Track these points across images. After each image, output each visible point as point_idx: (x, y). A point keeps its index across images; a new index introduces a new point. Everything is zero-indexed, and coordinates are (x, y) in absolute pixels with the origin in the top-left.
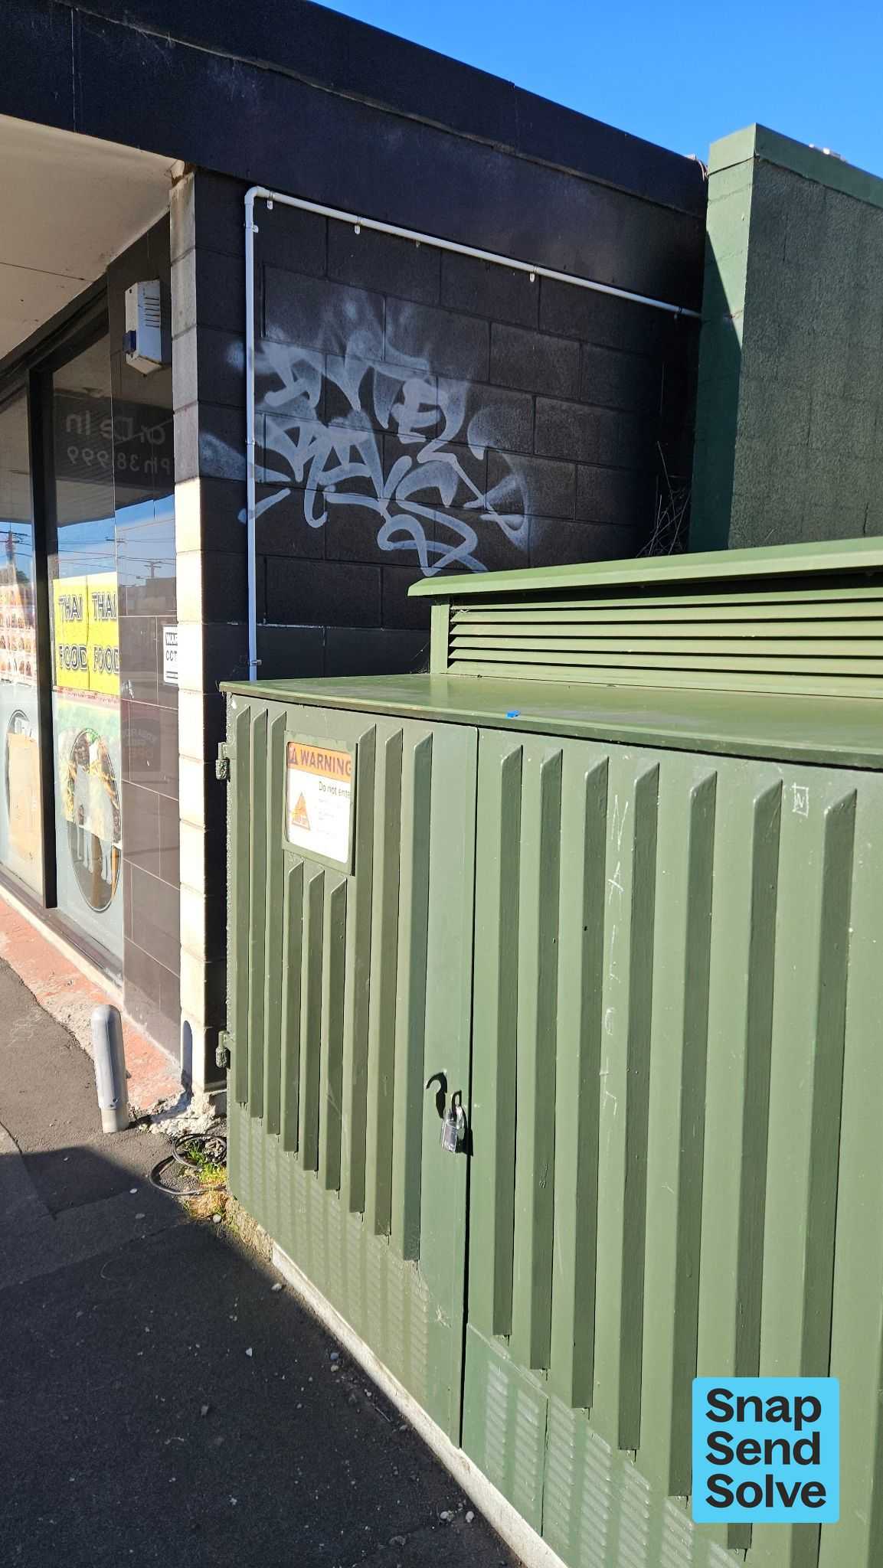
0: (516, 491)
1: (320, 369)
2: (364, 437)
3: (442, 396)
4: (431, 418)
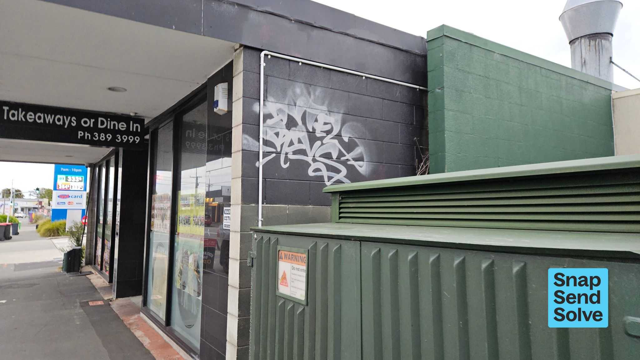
0: (361, 153)
1: (287, 111)
2: (303, 134)
3: (331, 119)
4: (328, 127)
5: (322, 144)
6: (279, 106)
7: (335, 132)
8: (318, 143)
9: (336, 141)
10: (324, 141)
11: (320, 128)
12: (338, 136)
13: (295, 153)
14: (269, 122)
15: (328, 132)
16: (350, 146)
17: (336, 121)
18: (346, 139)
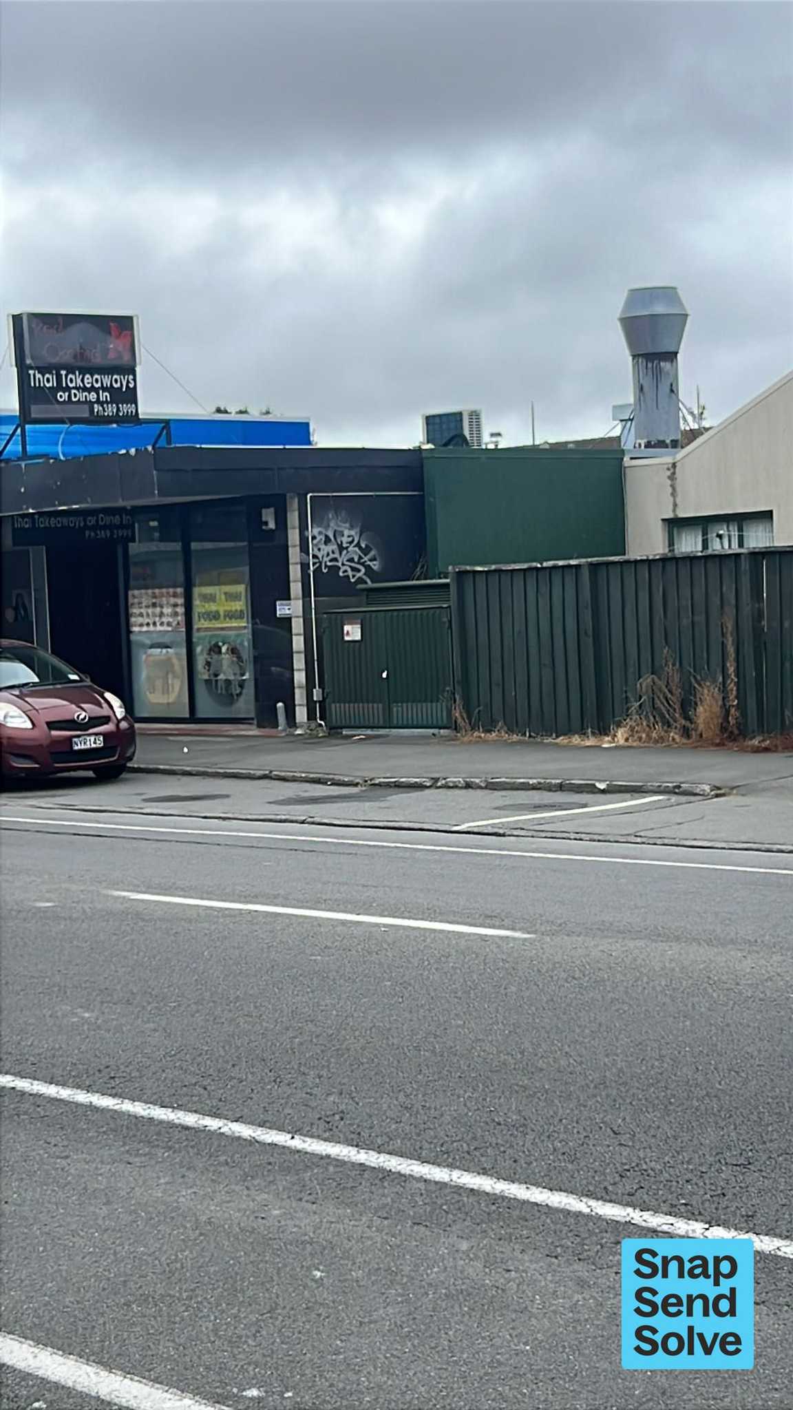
0: (374, 556)
1: (324, 532)
2: (335, 547)
3: (353, 533)
4: (350, 539)
5: (348, 552)
6: (320, 529)
7: (356, 542)
8: (345, 552)
9: (357, 549)
10: (349, 549)
11: (345, 540)
12: (358, 545)
13: (330, 561)
14: (315, 542)
15: (351, 543)
16: (366, 551)
17: (356, 533)
18: (363, 546)
